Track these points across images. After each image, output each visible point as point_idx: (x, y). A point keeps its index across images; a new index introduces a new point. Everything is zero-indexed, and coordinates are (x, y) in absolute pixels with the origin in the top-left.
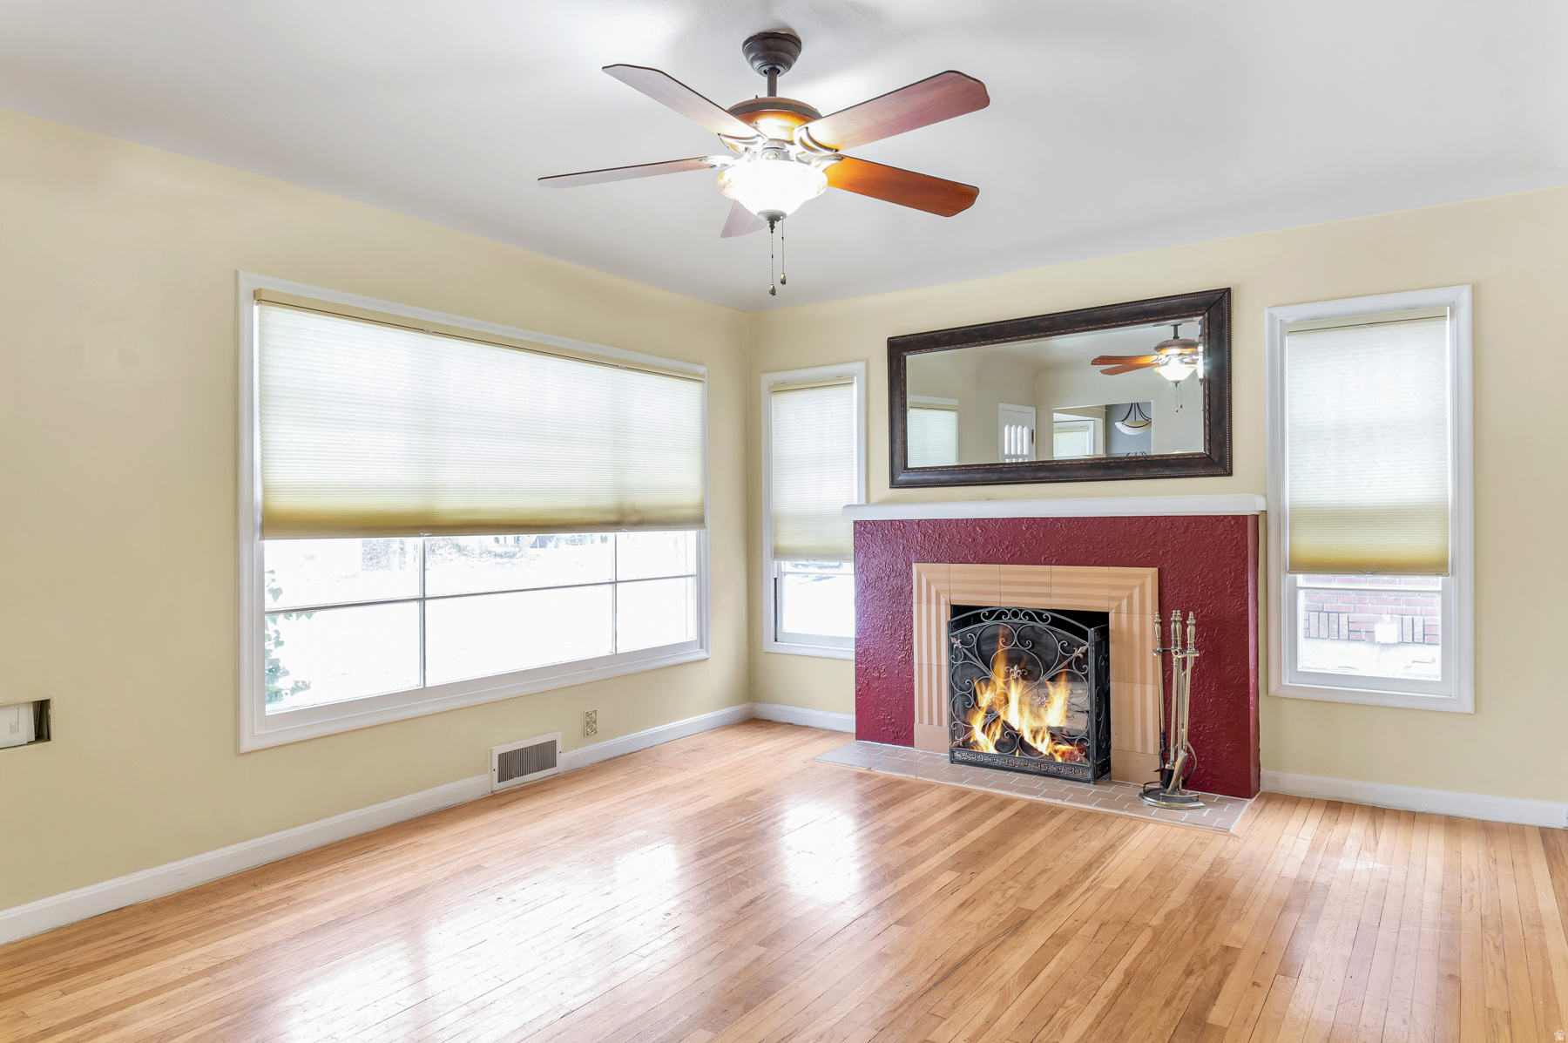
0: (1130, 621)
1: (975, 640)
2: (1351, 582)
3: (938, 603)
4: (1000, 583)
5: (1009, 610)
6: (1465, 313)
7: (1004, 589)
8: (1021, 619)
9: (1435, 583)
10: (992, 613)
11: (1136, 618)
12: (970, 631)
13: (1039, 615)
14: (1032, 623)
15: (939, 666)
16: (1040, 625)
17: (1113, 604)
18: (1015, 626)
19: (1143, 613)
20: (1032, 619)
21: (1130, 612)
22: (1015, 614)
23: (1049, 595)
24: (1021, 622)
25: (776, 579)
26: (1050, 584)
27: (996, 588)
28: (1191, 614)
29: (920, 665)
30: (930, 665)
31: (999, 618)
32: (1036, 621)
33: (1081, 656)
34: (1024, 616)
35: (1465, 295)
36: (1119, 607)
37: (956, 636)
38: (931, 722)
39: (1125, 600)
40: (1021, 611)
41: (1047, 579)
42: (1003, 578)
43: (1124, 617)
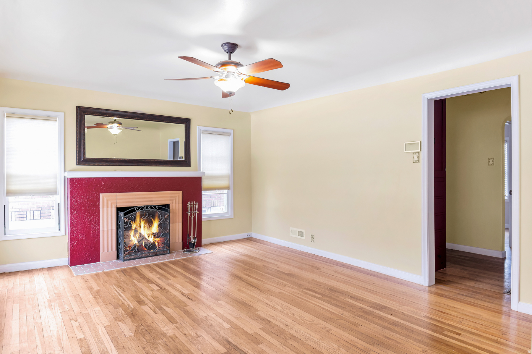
0: (175, 206)
1: (133, 218)
2: (213, 192)
3: (111, 207)
4: (136, 198)
5: (145, 206)
6: (232, 135)
7: (137, 200)
8: (149, 209)
9: (226, 191)
10: (139, 208)
11: (177, 205)
12: (131, 215)
13: (155, 207)
14: (152, 210)
15: (112, 230)
16: (155, 210)
17: (171, 202)
18: (147, 211)
19: (179, 203)
20: (152, 208)
21: (175, 204)
22: (147, 208)
23: (152, 201)
24: (149, 210)
25: (5, 205)
26: (153, 198)
27: (134, 200)
28: (197, 202)
29: (103, 231)
30: (108, 230)
31: (142, 209)
32: (154, 209)
33: (167, 217)
34: (150, 208)
35: (232, 132)
36: (173, 202)
37: (126, 218)
38: (108, 251)
39: (174, 200)
40: (149, 206)
41: (152, 196)
42: (137, 197)
43: (174, 205)
